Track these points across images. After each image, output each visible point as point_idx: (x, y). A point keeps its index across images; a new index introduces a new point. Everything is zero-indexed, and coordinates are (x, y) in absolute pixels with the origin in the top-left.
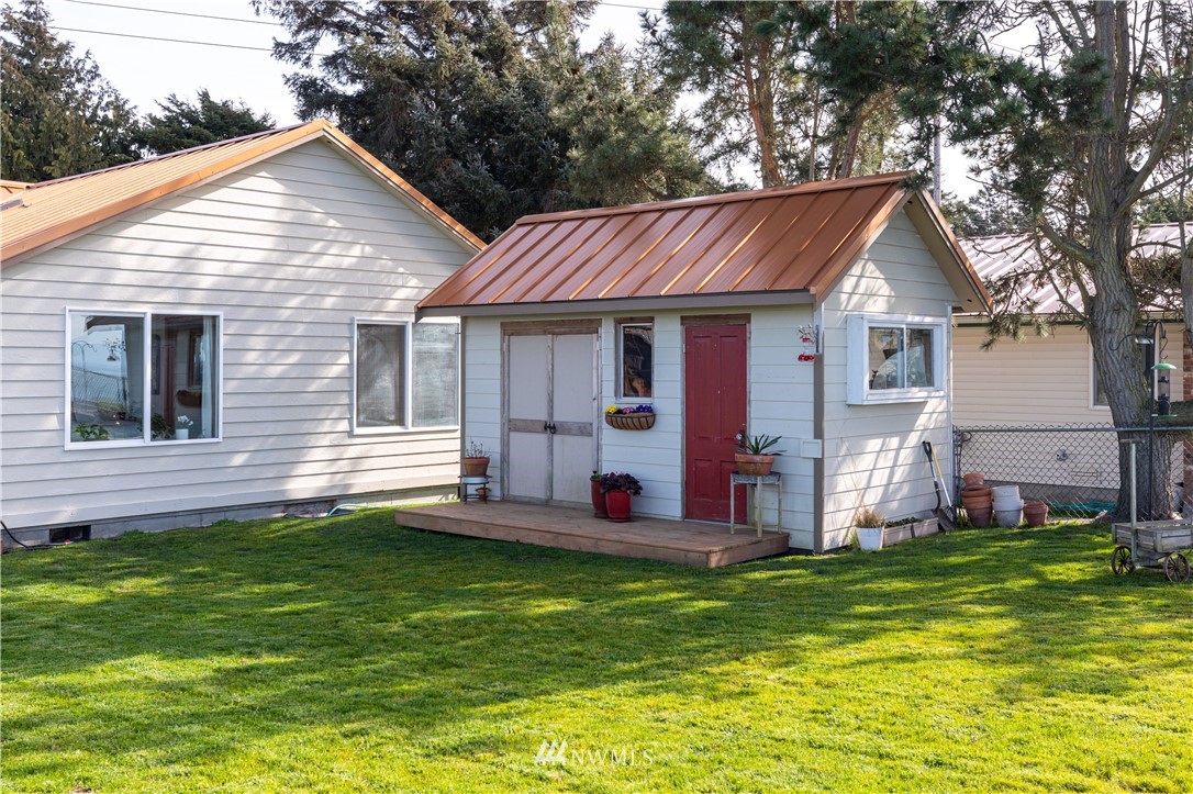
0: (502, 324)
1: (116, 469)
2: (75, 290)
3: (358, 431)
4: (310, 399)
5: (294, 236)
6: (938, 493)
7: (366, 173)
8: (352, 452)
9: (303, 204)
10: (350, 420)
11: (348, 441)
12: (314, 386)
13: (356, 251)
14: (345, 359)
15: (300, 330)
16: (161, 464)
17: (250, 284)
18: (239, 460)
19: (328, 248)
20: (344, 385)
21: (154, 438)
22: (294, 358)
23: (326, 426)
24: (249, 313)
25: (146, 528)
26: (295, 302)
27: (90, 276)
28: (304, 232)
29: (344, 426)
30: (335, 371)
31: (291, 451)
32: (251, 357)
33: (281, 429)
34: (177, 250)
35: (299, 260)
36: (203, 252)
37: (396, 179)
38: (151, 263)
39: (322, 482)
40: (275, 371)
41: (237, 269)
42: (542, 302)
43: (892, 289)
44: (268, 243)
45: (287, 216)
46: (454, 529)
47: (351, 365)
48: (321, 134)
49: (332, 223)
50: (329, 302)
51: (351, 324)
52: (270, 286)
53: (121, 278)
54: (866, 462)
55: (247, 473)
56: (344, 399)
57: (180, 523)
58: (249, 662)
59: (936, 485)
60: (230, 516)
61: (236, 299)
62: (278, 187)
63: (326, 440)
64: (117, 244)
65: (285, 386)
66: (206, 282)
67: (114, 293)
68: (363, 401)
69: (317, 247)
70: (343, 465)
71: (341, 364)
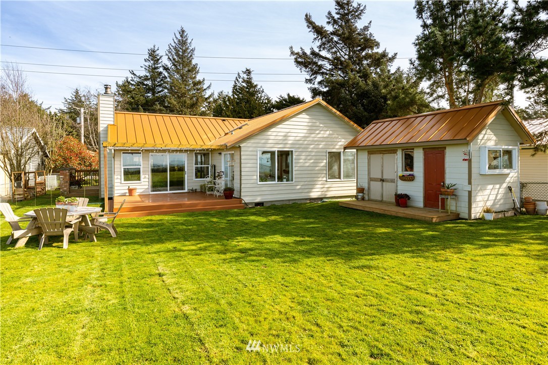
0: (368, 151)
1: (270, 189)
2: (260, 145)
3: (328, 180)
4: (316, 172)
5: (312, 129)
6: (514, 203)
7: (330, 112)
8: (327, 186)
9: (314, 121)
10: (326, 177)
11: (326, 183)
12: (317, 168)
13: (328, 132)
14: (325, 161)
15: (313, 154)
16: (280, 188)
17: (301, 142)
18: (298, 187)
19: (320, 132)
20: (324, 168)
21: (278, 181)
22: (312, 161)
23: (320, 179)
24: (300, 150)
25: (276, 204)
26: (312, 146)
27: (263, 141)
28: (314, 128)
29: (325, 179)
30: (322, 164)
31: (311, 185)
32: (301, 161)
33: (308, 179)
34: (283, 134)
35: (313, 135)
36: (289, 134)
37: (338, 113)
38: (277, 138)
39: (319, 193)
40: (307, 164)
41: (297, 138)
42: (380, 145)
43: (497, 138)
44: (305, 131)
45: (310, 124)
46: (355, 207)
47: (326, 163)
48: (318, 102)
49: (321, 125)
50: (321, 146)
51: (326, 152)
52: (306, 142)
53: (270, 141)
54: (487, 192)
55: (300, 191)
56: (325, 172)
57: (284, 203)
58: (302, 239)
59: (513, 200)
60: (296, 202)
61: (297, 146)
62: (308, 117)
63: (320, 183)
64: (269, 133)
65: (310, 168)
66: (290, 142)
67: (268, 145)
68: (330, 172)
69: (317, 132)
70: (325, 189)
71: (324, 163)
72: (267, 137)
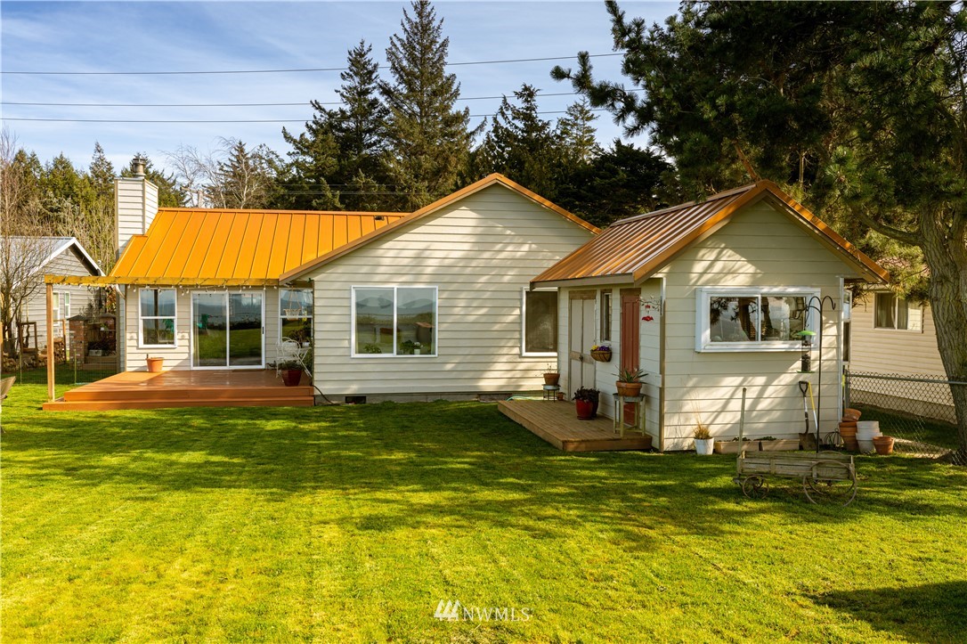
1: (379, 368)
2: (358, 277)
3: (525, 354)
4: (494, 335)
5: (484, 240)
6: (807, 421)
7: (528, 200)
8: (522, 366)
9: (490, 223)
10: (521, 348)
11: (519, 360)
12: (497, 327)
13: (526, 248)
14: (517, 312)
15: (487, 295)
16: (403, 367)
17: (456, 270)
18: (449, 367)
19: (506, 247)
20: (517, 327)
21: (398, 354)
22: (483, 311)
23: (505, 351)
24: (454, 287)
25: (395, 400)
26: (484, 279)
27: (365, 270)
28: (491, 239)
29: (516, 351)
30: (510, 319)
31: (484, 363)
32: (456, 310)
33: (475, 351)
34: (411, 253)
35: (487, 255)
36: (427, 253)
37: (548, 203)
38: (398, 261)
39: (502, 382)
40: (471, 318)
41: (447, 262)
43: (758, 267)
44: (467, 247)
45: (479, 230)
47: (521, 315)
48: (495, 181)
49: (508, 232)
50: (506, 279)
51: (521, 291)
52: (468, 271)
53: (382, 269)
55: (453, 375)
56: (517, 335)
57: (415, 399)
59: (806, 415)
60: (444, 398)
61: (447, 279)
62: (473, 215)
63: (504, 359)
64: (380, 252)
65: (477, 327)
66: (429, 270)
67: (377, 278)
68: (531, 336)
69: (498, 247)
70: (518, 374)
72: (374, 261)
